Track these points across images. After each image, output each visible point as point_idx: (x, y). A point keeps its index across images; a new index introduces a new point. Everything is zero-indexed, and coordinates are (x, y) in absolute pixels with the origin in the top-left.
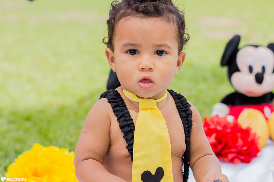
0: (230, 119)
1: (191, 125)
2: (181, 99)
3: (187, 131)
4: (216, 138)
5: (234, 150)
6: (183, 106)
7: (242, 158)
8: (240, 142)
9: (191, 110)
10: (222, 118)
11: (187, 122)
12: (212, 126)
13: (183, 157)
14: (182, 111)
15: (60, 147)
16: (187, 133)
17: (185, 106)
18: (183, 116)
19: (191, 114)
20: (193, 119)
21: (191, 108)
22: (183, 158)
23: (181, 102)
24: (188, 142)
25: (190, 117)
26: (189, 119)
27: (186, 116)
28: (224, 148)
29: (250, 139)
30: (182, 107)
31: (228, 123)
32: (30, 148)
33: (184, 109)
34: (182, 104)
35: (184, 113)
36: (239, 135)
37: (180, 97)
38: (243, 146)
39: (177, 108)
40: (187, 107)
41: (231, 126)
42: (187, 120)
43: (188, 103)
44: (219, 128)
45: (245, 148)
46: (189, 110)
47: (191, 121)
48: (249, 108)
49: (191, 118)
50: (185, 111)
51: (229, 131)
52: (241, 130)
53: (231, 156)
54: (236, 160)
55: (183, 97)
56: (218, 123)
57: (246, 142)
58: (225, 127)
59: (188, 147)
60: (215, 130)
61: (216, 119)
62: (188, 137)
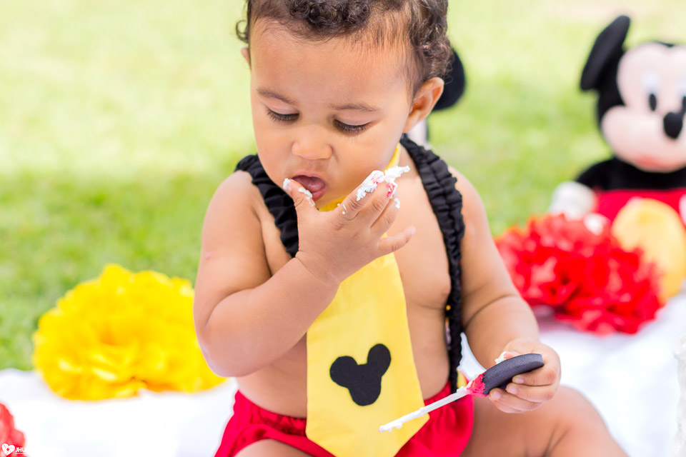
0: (595, 224)
1: (462, 229)
2: (434, 165)
3: (453, 244)
4: (556, 270)
5: (598, 301)
6: (439, 181)
7: (619, 321)
8: (615, 282)
9: (458, 192)
10: (574, 222)
11: (450, 221)
12: (548, 241)
13: (448, 308)
14: (438, 196)
15: (170, 274)
16: (452, 248)
17: (443, 182)
18: (440, 208)
19: (459, 201)
20: (464, 212)
21: (458, 186)
22: (445, 308)
23: (434, 172)
24: (456, 271)
25: (457, 210)
26: (455, 213)
27: (447, 207)
28: (574, 294)
29: (639, 276)
30: (436, 185)
31: (588, 234)
32: (96, 273)
33: (441, 190)
34: (436, 177)
35: (441, 201)
36: (613, 264)
37: (430, 158)
38: (621, 292)
39: (425, 189)
40: (448, 183)
41: (596, 241)
42: (451, 217)
43: (450, 175)
44: (565, 245)
45: (626, 298)
46: (453, 191)
47: (461, 220)
48: (644, 196)
49: (460, 211)
50: (444, 195)
51: (587, 252)
52: (619, 254)
53: (590, 316)
54: (603, 326)
55: (437, 158)
56: (564, 234)
57: (628, 283)
58: (579, 244)
59: (458, 282)
60: (554, 251)
61: (558, 224)
62: (455, 257)
